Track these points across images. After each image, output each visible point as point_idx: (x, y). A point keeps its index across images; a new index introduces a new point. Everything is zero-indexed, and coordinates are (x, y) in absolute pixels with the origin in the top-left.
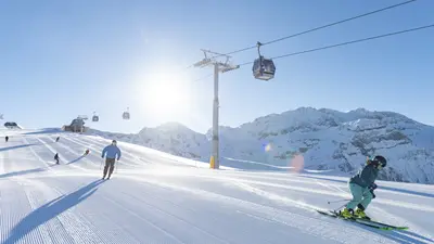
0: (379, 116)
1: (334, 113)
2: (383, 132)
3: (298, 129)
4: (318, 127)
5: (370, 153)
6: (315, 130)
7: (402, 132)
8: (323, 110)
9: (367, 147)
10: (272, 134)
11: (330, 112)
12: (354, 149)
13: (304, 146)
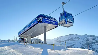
2: (94, 41)
3: (70, 40)
4: (75, 39)
5: (91, 47)
10: (62, 41)
11: (78, 35)
12: (86, 46)
13: (72, 45)
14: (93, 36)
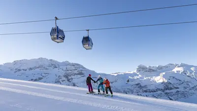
0: (73, 65)
1: (56, 62)
2: (76, 72)
3: (38, 68)
4: (48, 68)
5: (70, 80)
6: (47, 69)
7: (82, 72)
8: (51, 60)
9: (70, 78)
11: (54, 61)
12: (64, 79)
13: (41, 77)
14: (76, 64)
